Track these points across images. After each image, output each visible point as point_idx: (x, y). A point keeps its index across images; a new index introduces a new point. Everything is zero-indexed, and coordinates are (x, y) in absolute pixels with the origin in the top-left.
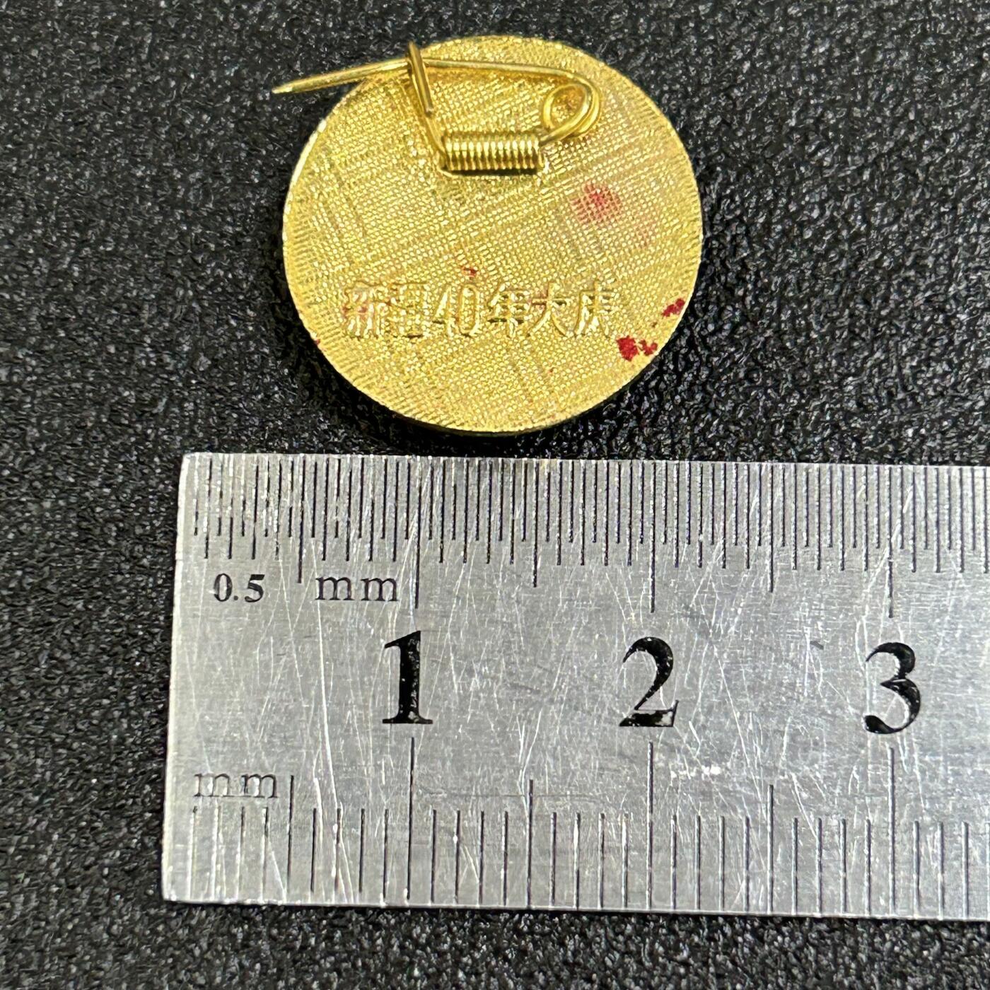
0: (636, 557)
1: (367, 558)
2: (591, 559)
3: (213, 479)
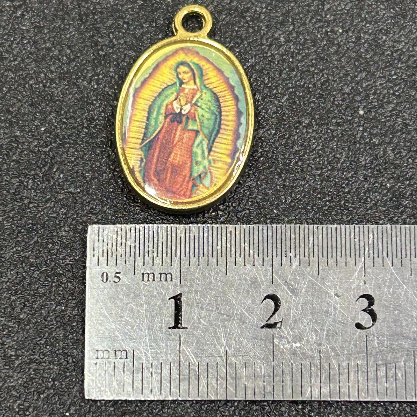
0: (265, 263)
1: (161, 264)
2: (248, 263)
3: (100, 235)
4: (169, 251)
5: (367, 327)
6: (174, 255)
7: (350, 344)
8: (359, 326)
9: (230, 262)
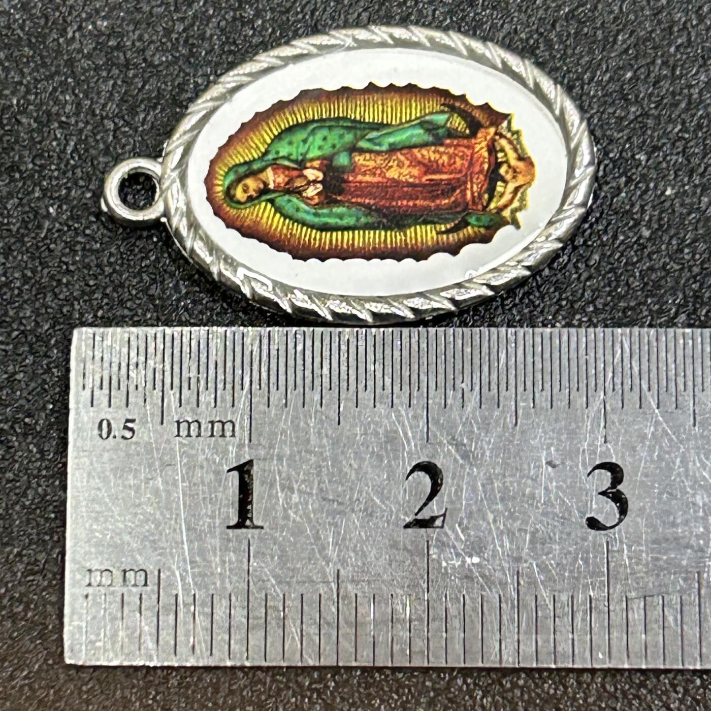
0: (414, 402)
1: (213, 405)
2: (381, 403)
3: (96, 347)
4: (229, 379)
5: (608, 525)
6: (238, 387)
7: (576, 559)
8: (593, 524)
9: (346, 399)
